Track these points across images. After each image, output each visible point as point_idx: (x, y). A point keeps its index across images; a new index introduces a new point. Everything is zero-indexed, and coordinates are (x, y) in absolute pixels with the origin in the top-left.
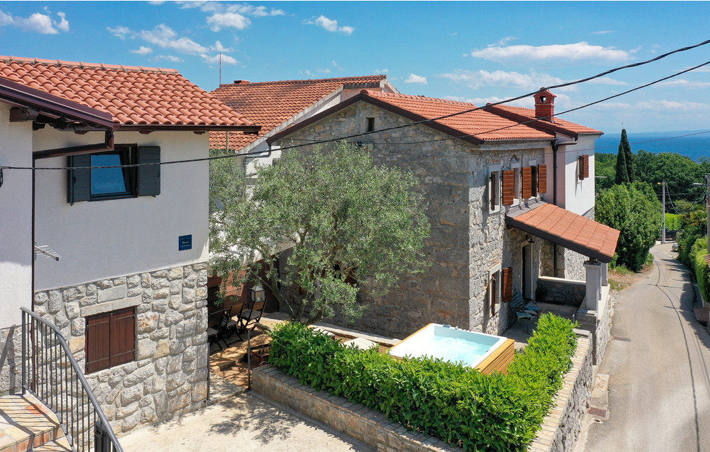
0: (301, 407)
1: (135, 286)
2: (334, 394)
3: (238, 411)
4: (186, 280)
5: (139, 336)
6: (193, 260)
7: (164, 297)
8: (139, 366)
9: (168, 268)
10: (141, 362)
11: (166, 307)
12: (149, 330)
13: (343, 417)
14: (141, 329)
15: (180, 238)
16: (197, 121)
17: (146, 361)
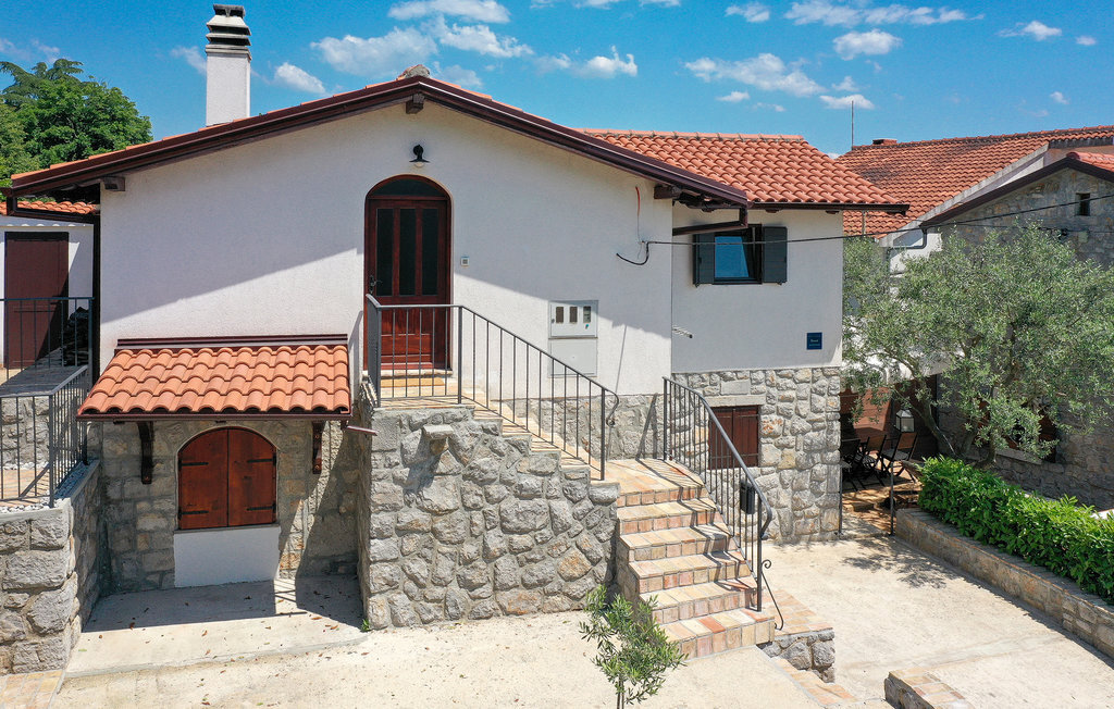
0: (960, 562)
1: (759, 383)
2: (1005, 551)
3: (878, 552)
4: (814, 385)
5: (763, 440)
6: (823, 363)
7: (790, 400)
8: (762, 474)
9: (794, 367)
10: (766, 469)
11: (793, 412)
12: (774, 436)
13: (1017, 578)
14: (765, 432)
15: (808, 334)
16: (830, 199)
17: (770, 469)
